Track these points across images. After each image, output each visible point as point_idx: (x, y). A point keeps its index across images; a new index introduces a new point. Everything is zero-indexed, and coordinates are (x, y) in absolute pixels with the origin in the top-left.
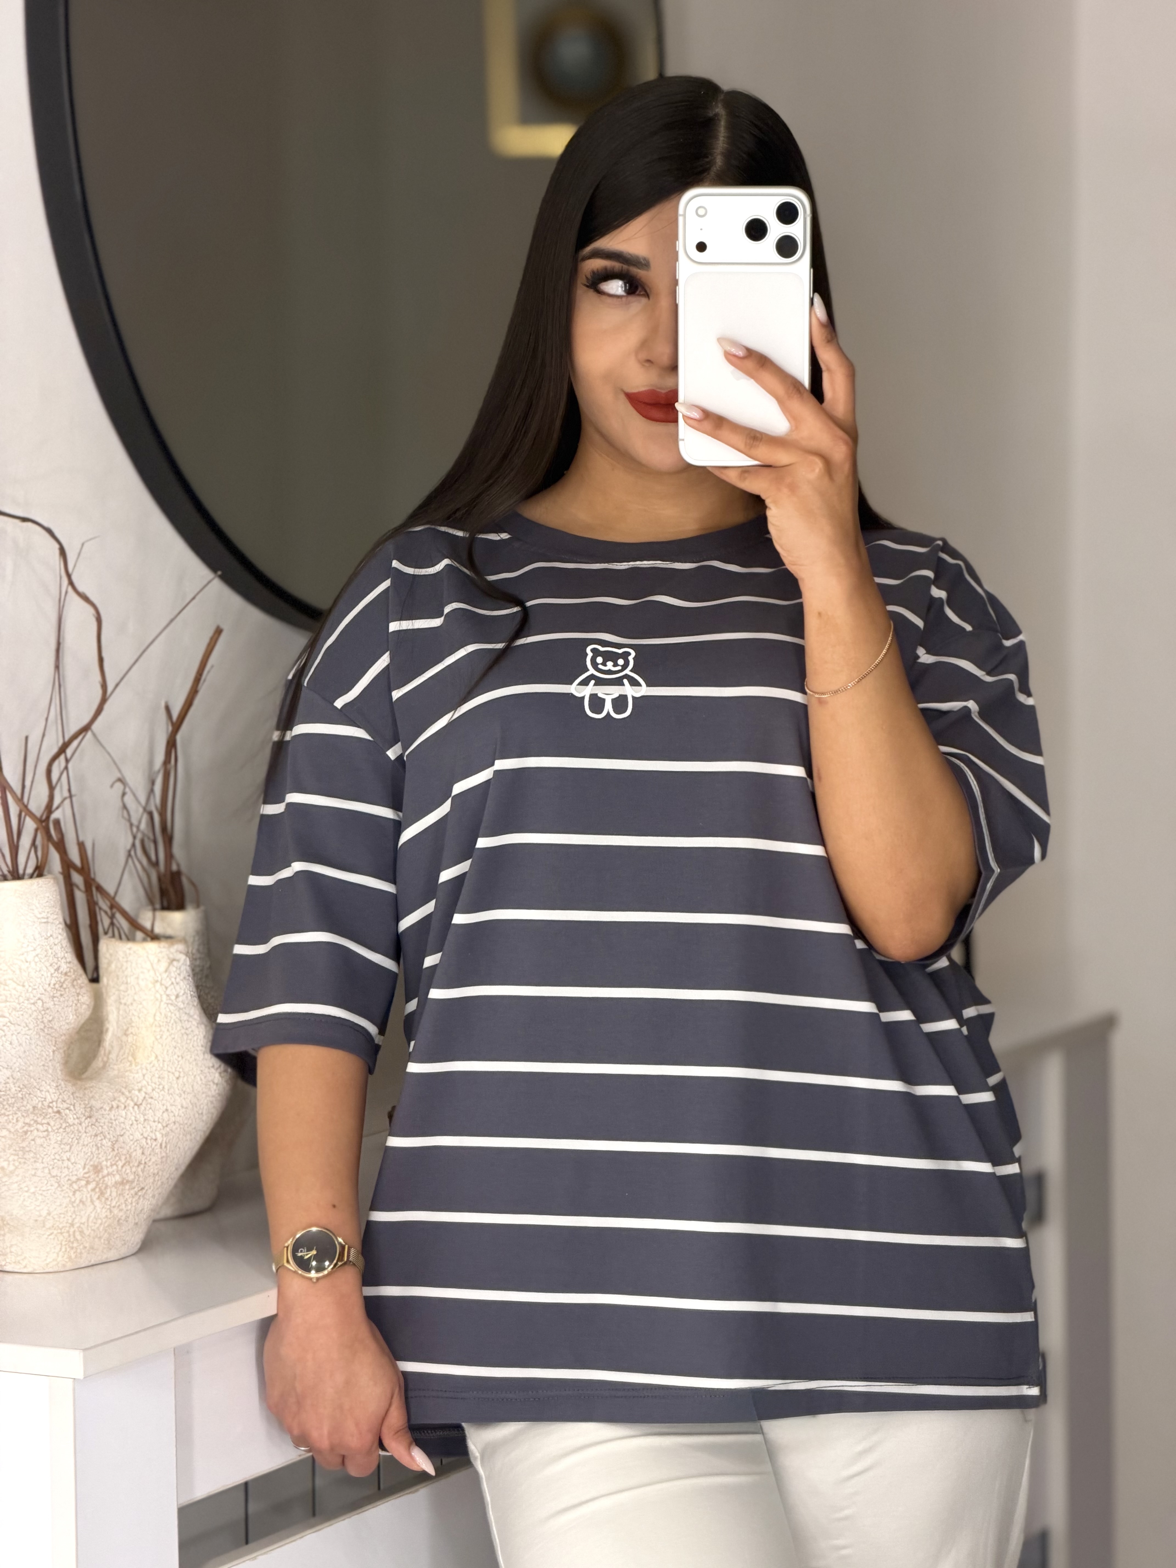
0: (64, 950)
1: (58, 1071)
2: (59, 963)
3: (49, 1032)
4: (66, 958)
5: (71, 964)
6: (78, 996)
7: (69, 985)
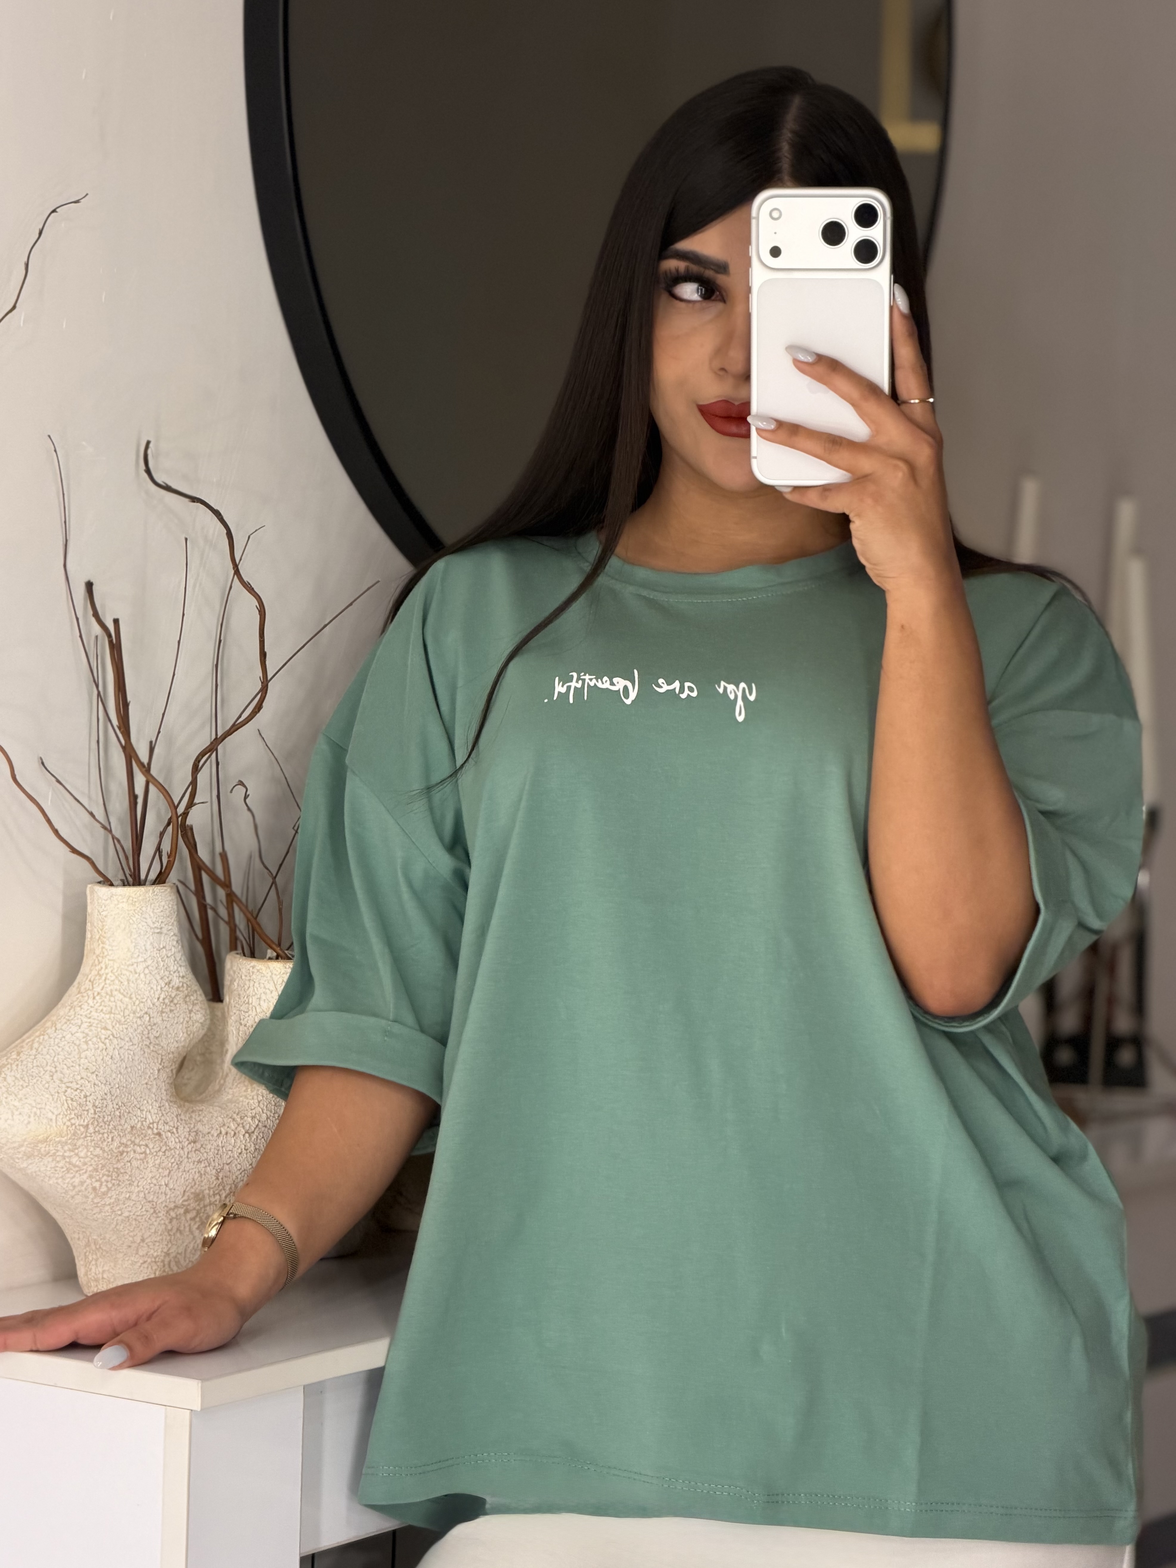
0: (178, 963)
1: (163, 1091)
2: (171, 977)
3: (154, 1049)
4: (179, 972)
5: (185, 978)
6: (190, 1013)
7: (182, 1000)
